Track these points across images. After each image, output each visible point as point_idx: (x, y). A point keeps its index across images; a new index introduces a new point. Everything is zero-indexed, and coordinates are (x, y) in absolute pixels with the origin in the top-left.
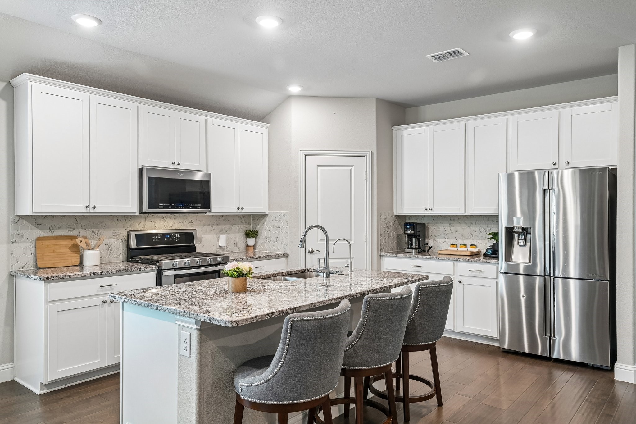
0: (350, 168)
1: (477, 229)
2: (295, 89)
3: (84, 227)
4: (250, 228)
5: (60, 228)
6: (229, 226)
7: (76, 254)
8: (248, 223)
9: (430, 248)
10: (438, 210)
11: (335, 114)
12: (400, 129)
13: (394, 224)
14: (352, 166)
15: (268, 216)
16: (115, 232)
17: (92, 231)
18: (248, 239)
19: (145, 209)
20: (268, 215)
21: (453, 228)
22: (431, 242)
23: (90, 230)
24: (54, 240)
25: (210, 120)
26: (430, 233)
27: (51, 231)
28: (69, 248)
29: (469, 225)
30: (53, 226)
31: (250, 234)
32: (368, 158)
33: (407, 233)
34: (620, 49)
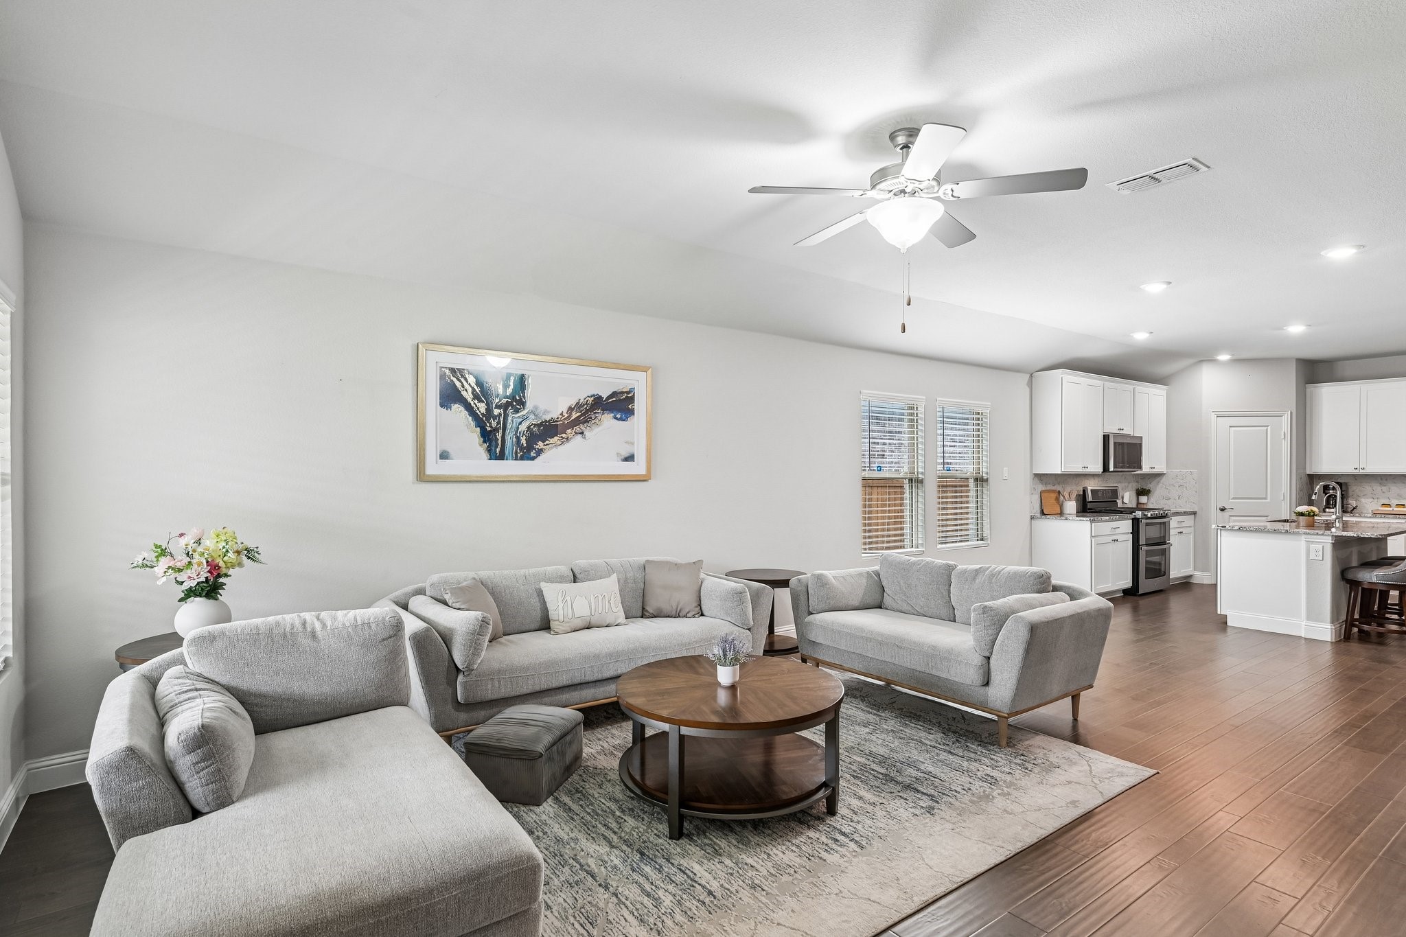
0: (1266, 428)
2: (1224, 357)
3: (1063, 483)
4: (1139, 487)
6: (1126, 484)
7: (1058, 505)
8: (1137, 482)
9: (1354, 508)
10: (1370, 470)
11: (1249, 375)
12: (1315, 387)
13: (1307, 484)
14: (1268, 426)
15: (1166, 475)
16: (1074, 487)
18: (1140, 497)
19: (1111, 469)
21: (1384, 488)
22: (1353, 503)
23: (1065, 486)
24: (1047, 492)
25: (1137, 388)
26: (1350, 493)
27: (1046, 486)
28: (1055, 500)
30: (1048, 482)
31: (1142, 492)
32: (1286, 418)
33: (1327, 492)
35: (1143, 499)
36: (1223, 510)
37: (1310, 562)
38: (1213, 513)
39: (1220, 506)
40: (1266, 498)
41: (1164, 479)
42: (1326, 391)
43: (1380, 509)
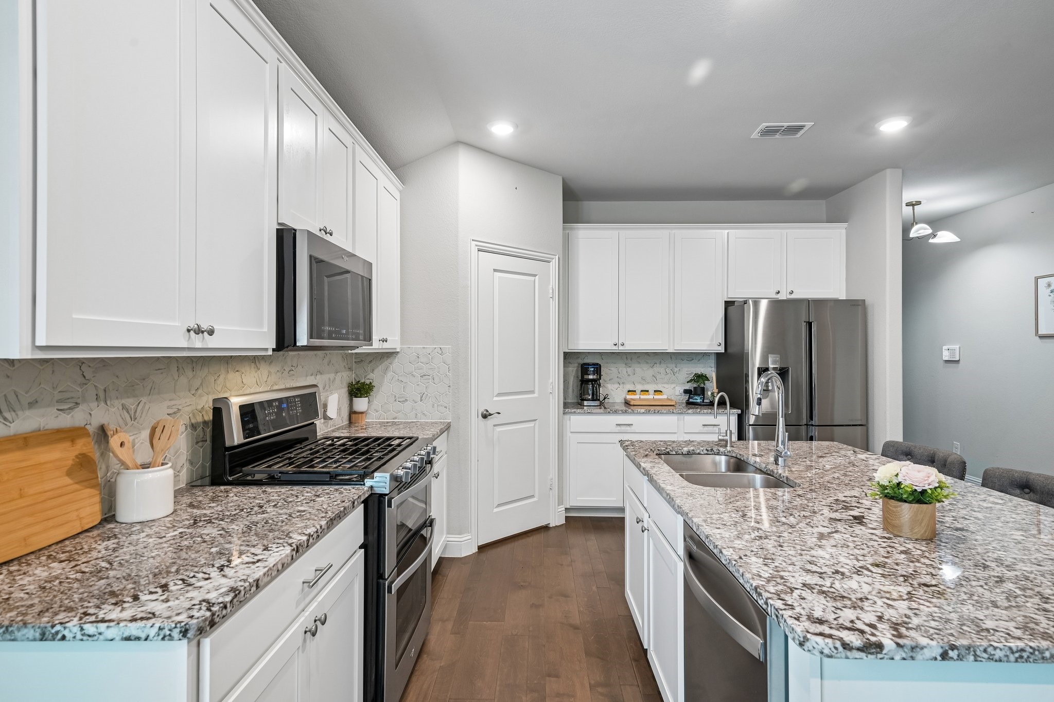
0: (532, 278)
1: (662, 370)
3: (102, 395)
4: (357, 378)
5: (32, 404)
6: (332, 376)
7: (88, 490)
8: (350, 369)
9: (605, 398)
10: (629, 346)
11: (516, 188)
12: (573, 229)
14: (535, 275)
15: (399, 355)
16: (173, 403)
17: (124, 407)
18: (354, 399)
20: (398, 352)
21: (629, 370)
22: (602, 392)
23: (117, 403)
24: (19, 449)
25: (357, 148)
26: (603, 378)
27: (5, 419)
28: (69, 473)
29: (652, 365)
30: (12, 398)
31: (358, 390)
32: (554, 265)
33: (586, 377)
34: (888, 171)
35: (361, 404)
36: (485, 416)
38: (476, 421)
39: (481, 410)
40: (533, 392)
41: (396, 363)
42: (584, 234)
43: (629, 397)
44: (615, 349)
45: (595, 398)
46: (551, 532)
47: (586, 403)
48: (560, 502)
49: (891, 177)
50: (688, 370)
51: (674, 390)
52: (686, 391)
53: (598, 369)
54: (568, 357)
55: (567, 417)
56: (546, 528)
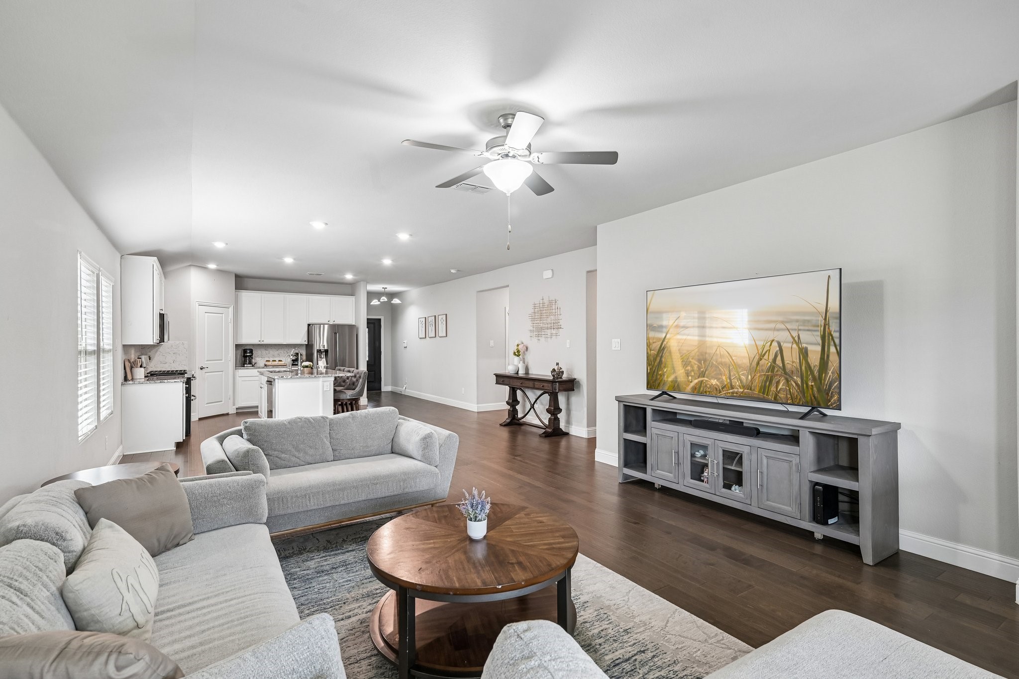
0: (222, 315)
1: (282, 352)
2: (212, 266)
9: (255, 364)
10: (266, 342)
11: (214, 280)
12: (240, 292)
13: (237, 350)
21: (267, 352)
22: (254, 361)
26: (255, 355)
29: (277, 349)
32: (231, 309)
33: (246, 354)
34: (362, 282)
36: (201, 369)
37: (324, 392)
38: (198, 370)
39: (200, 366)
40: (222, 360)
42: (245, 295)
43: (266, 363)
44: (259, 343)
45: (250, 363)
46: (230, 415)
47: (245, 365)
48: (234, 405)
49: (362, 284)
50: (293, 351)
51: (288, 360)
52: (293, 360)
53: (251, 351)
54: (238, 346)
55: (237, 370)
56: (228, 414)
